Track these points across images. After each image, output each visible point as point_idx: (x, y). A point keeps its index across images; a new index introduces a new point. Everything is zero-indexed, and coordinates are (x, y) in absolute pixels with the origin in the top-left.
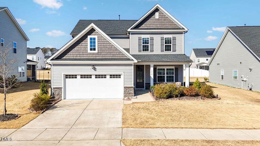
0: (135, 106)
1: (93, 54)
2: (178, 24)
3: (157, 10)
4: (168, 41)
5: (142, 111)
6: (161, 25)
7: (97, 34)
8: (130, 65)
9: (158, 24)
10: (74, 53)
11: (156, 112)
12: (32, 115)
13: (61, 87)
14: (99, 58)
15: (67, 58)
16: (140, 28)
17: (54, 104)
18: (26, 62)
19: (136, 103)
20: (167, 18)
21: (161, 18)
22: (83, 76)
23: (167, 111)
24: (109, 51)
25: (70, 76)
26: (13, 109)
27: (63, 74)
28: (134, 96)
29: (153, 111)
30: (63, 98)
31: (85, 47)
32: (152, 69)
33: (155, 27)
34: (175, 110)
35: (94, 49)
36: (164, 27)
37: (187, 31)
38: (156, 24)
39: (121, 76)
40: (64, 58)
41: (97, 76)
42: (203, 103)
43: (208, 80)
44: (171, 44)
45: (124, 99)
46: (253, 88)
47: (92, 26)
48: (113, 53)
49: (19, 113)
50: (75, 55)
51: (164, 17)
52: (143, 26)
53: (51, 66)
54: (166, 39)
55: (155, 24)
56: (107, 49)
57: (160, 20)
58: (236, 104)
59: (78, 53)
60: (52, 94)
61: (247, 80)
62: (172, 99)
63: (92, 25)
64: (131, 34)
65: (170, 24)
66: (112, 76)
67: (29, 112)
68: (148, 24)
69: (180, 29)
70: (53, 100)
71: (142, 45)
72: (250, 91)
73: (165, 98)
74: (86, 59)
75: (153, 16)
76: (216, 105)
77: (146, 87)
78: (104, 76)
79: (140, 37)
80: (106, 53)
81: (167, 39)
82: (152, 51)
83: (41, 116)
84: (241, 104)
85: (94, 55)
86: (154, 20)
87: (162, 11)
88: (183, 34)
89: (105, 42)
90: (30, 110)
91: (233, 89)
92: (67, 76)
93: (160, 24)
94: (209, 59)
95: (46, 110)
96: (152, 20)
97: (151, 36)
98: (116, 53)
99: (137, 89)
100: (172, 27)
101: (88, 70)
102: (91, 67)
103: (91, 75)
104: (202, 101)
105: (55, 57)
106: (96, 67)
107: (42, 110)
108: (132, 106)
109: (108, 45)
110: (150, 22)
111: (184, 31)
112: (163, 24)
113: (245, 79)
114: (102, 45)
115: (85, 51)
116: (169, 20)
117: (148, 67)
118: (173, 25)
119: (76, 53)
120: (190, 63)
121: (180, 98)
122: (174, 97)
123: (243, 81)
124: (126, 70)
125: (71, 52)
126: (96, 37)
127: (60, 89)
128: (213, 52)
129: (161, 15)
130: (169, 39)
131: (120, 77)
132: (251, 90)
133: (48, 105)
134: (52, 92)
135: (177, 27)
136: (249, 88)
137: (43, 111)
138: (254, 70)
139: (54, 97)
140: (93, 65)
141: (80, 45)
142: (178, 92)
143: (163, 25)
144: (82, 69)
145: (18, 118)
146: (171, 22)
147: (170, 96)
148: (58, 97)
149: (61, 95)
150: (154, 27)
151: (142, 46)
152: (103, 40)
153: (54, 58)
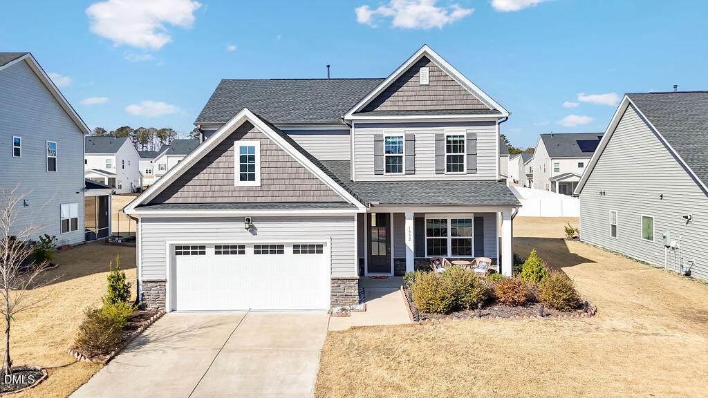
0: (357, 338)
1: (249, 189)
2: (481, 98)
3: (424, 61)
4: (455, 146)
5: (373, 358)
6: (435, 103)
7: (259, 136)
8: (348, 218)
9: (427, 98)
10: (198, 188)
11: (410, 365)
12: (79, 371)
13: (163, 279)
14: (264, 200)
15: (180, 201)
16: (378, 109)
17: (143, 331)
18: (83, 190)
19: (359, 328)
20: (452, 83)
21: (435, 83)
22: (221, 250)
23: (440, 359)
24: (292, 182)
25: (187, 247)
26: (31, 349)
27: (168, 243)
28: (360, 303)
29: (404, 358)
30: (168, 309)
31: (228, 171)
32: (409, 224)
33: (420, 108)
34: (462, 355)
35: (252, 178)
36: (442, 108)
37: (507, 118)
38: (423, 98)
39: (324, 248)
40: (171, 200)
41: (260, 249)
42: (545, 329)
43: (576, 234)
44: (463, 152)
45: (331, 313)
46: (695, 271)
47: (245, 116)
48: (303, 188)
49: (47, 364)
50: (201, 194)
51: (442, 78)
52: (387, 105)
53: (137, 223)
54: (449, 139)
55: (419, 98)
56: (285, 176)
57: (433, 88)
58: (639, 332)
59: (208, 188)
60: (140, 296)
61: (679, 246)
62: (461, 313)
63: (246, 114)
64: (353, 125)
65: (458, 98)
66: (299, 249)
67: (72, 360)
68: (400, 98)
69: (487, 111)
70: (141, 316)
71: (385, 155)
72: (687, 278)
73: (440, 312)
74: (228, 205)
75: (414, 79)
76: (580, 339)
77: (395, 270)
78: (278, 249)
79: (378, 133)
80: (283, 187)
81: (452, 139)
82: (412, 171)
83: (103, 373)
84: (650, 330)
85: (252, 194)
86: (415, 89)
87: (438, 63)
88: (497, 126)
89: (281, 159)
90: (76, 354)
91: (640, 271)
92: (180, 250)
93: (433, 98)
94: (586, 162)
95: (117, 354)
96: (411, 89)
97: (408, 133)
98: (309, 187)
99: (371, 275)
100: (465, 107)
101: (235, 234)
102: (242, 225)
103: (243, 247)
104: (541, 320)
105: (147, 198)
106: (256, 225)
107: (107, 353)
108: (347, 340)
109: (288, 164)
110: (406, 94)
111: (499, 118)
112: (442, 98)
113: (673, 244)
114: (272, 164)
115: (226, 182)
116: (457, 88)
117: (401, 218)
118: (469, 102)
119: (204, 188)
120: (514, 210)
121: (484, 312)
122: (466, 308)
123: (668, 247)
124: (336, 233)
125: (189, 184)
126: (256, 144)
127: (160, 283)
128: (597, 143)
129: (436, 73)
130: (458, 139)
131: (321, 252)
132: (688, 274)
133: (126, 335)
134: (141, 292)
135: (480, 107)
136: (685, 270)
137: (108, 357)
138: (697, 220)
139: (143, 307)
140: (248, 220)
141: (214, 165)
142: (477, 295)
143: (439, 103)
144: (220, 230)
145: (41, 382)
146: (463, 92)
147: (454, 307)
148: (156, 306)
149: (164, 299)
150: (416, 108)
151: (384, 157)
152: (273, 153)
153: (144, 201)
